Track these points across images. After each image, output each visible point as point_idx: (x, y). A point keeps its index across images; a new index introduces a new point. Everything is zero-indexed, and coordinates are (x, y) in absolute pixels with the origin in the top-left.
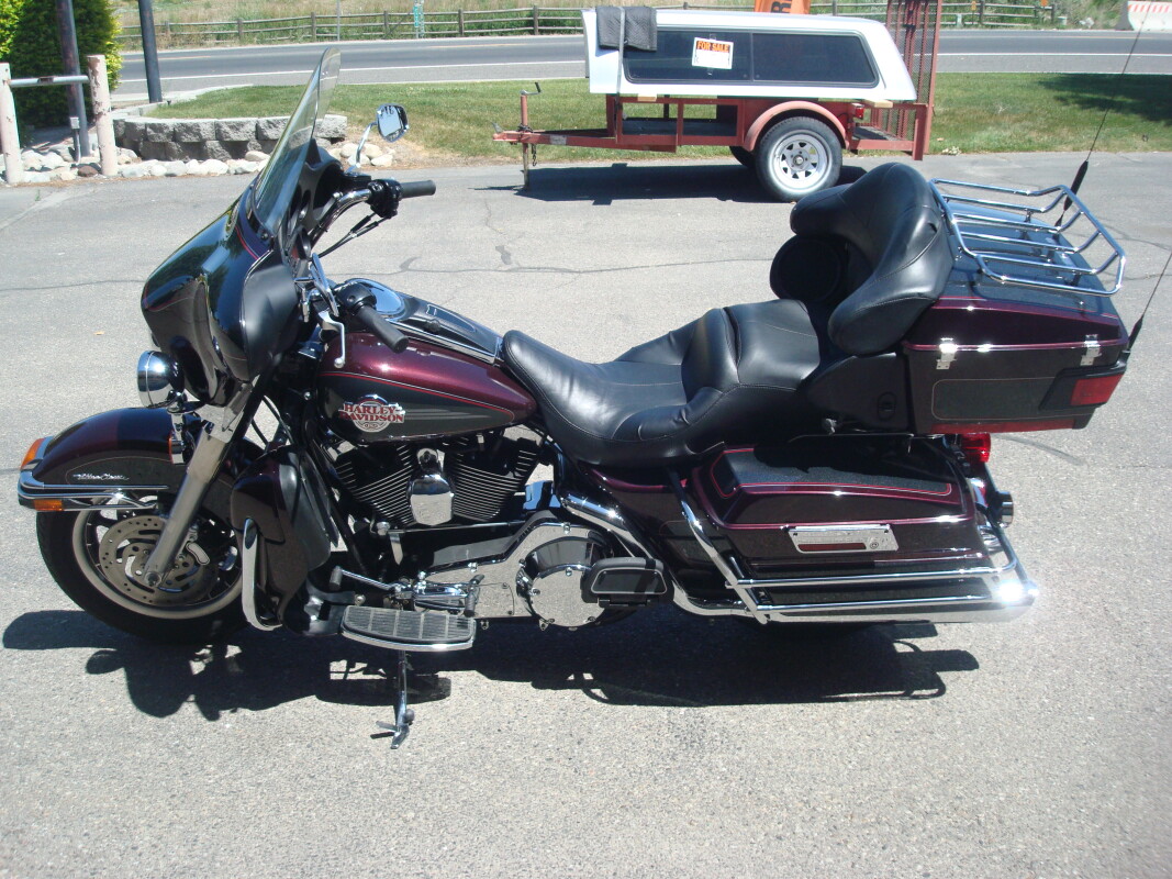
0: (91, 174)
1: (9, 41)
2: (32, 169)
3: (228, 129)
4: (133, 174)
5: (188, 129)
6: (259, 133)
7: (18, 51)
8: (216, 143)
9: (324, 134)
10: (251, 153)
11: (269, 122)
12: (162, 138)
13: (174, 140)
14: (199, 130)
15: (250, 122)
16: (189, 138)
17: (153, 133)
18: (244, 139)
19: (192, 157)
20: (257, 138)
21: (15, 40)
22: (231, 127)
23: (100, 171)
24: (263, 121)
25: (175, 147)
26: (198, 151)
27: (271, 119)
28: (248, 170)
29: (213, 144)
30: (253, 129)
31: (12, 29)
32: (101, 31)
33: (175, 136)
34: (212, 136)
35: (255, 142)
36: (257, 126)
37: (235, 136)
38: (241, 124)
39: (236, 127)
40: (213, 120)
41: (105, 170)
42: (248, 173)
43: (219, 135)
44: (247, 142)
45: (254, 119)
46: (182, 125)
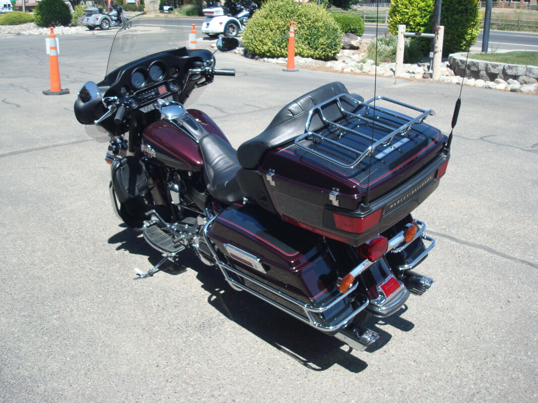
0: (427, 78)
1: (428, 17)
2: (409, 72)
3: (490, 67)
4: (443, 80)
5: (474, 64)
6: (504, 71)
7: (430, 22)
8: (484, 72)
9: (534, 76)
10: (498, 79)
11: (509, 66)
12: (463, 67)
13: (469, 68)
14: (478, 65)
15: (502, 65)
16: (473, 69)
17: (461, 64)
18: (497, 73)
19: (473, 77)
20: (503, 73)
21: (430, 17)
22: (492, 66)
23: (431, 77)
24: (506, 65)
25: (468, 71)
26: (476, 75)
27: (510, 65)
28: (491, 87)
29: (483, 73)
30: (502, 68)
31: (430, 12)
32: (470, 17)
33: (469, 67)
34: (484, 69)
35: (501, 75)
36: (504, 68)
37: (493, 71)
38: (497, 66)
39: (494, 66)
40: (486, 62)
41: (433, 76)
42: (491, 88)
43: (487, 69)
44: (498, 74)
45: (503, 64)
46: (472, 62)
